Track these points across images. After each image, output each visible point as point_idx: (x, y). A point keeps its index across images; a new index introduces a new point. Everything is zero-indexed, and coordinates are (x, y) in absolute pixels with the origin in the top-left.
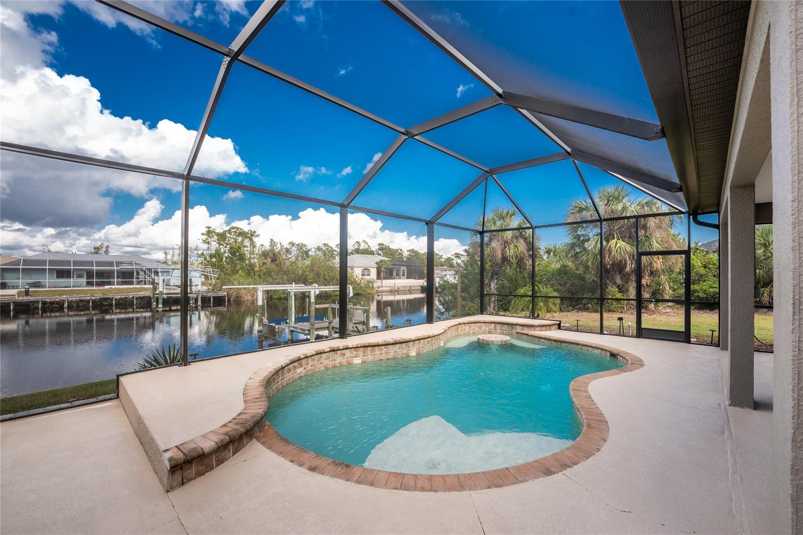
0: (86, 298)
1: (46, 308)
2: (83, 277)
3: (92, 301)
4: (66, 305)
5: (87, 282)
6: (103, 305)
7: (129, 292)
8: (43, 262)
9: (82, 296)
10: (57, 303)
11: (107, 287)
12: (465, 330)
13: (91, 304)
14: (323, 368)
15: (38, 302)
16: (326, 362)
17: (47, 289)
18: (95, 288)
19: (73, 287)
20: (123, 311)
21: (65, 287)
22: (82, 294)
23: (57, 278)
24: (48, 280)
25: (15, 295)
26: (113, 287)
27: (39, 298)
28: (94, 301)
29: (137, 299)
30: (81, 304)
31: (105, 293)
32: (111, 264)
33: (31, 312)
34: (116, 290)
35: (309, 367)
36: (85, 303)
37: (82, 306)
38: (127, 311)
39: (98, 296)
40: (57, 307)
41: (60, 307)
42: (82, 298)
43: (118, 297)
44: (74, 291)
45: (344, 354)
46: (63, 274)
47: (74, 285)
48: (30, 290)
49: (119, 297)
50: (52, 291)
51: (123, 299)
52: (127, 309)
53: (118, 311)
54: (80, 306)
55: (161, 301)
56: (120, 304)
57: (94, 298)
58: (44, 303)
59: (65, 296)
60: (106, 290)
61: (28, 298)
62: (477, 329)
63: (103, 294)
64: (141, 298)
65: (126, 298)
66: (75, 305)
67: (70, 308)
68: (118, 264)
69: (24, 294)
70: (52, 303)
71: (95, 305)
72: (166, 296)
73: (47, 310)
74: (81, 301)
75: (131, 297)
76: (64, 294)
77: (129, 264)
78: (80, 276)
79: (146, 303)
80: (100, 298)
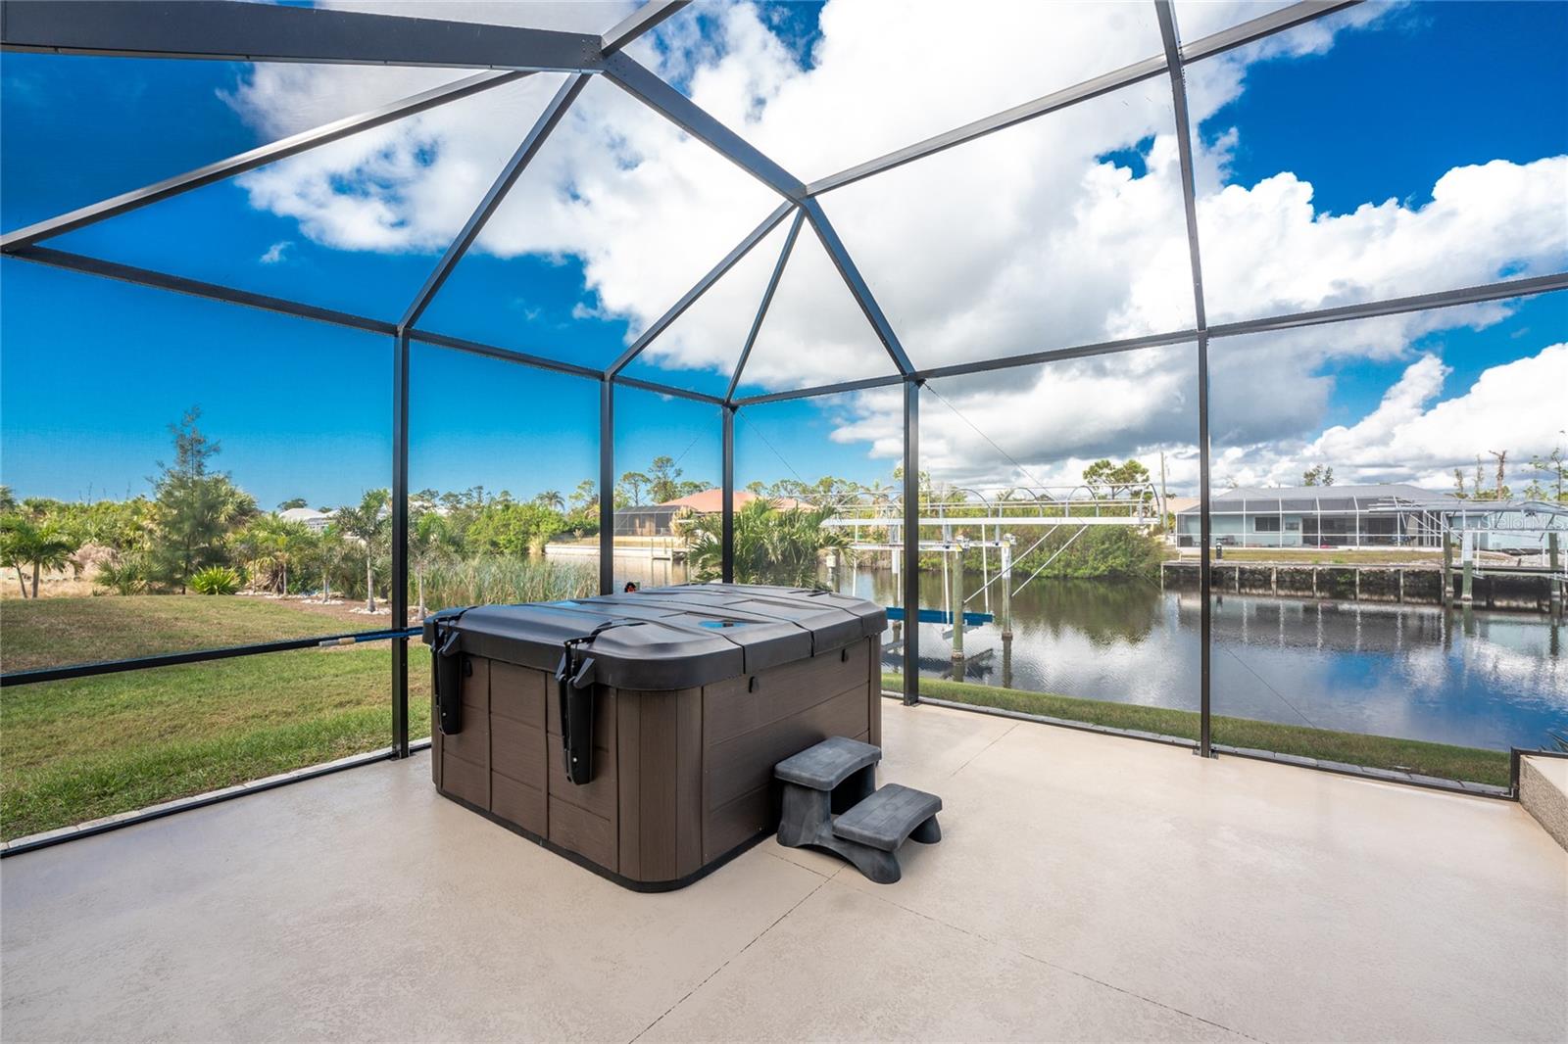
0: (1303, 567)
1: (1246, 580)
2: (1297, 529)
3: (1317, 574)
4: (1274, 577)
5: (1304, 537)
6: (1337, 583)
7: (1388, 561)
8: (1238, 505)
9: (1299, 563)
10: (1261, 572)
11: (1341, 548)
13: (1315, 578)
15: (1234, 569)
17: (1245, 548)
18: (1319, 549)
19: (1283, 546)
20: (1376, 598)
21: (1270, 546)
22: (1299, 559)
23: (1257, 530)
24: (1246, 533)
26: (1354, 548)
27: (1235, 563)
28: (1319, 574)
29: (1407, 575)
30: (1298, 578)
31: (1339, 559)
32: (1348, 503)
33: (1224, 584)
34: (1358, 554)
36: (1304, 576)
37: (1299, 582)
38: (1385, 598)
39: (1328, 565)
40: (1260, 580)
41: (1265, 580)
42: (1298, 568)
43: (1365, 569)
44: (1286, 553)
46: (1268, 523)
47: (1286, 543)
48: (1223, 549)
49: (1367, 569)
50: (1252, 552)
51: (1374, 573)
52: (1383, 594)
53: (1365, 596)
54: (1296, 581)
55: (1467, 584)
56: (1370, 583)
57: (1320, 568)
58: (1242, 571)
59: (1271, 562)
60: (1340, 554)
61: (1221, 561)
63: (1336, 562)
64: (1414, 574)
65: (1383, 572)
66: (1287, 579)
67: (1280, 583)
68: (1364, 503)
69: (1215, 556)
70: (1253, 572)
71: (1322, 582)
72: (1483, 573)
73: (1246, 583)
74: (1297, 571)
75: (1392, 570)
76: (1270, 559)
77: (1385, 502)
78: (1292, 527)
79: (1427, 586)
80: (1331, 569)
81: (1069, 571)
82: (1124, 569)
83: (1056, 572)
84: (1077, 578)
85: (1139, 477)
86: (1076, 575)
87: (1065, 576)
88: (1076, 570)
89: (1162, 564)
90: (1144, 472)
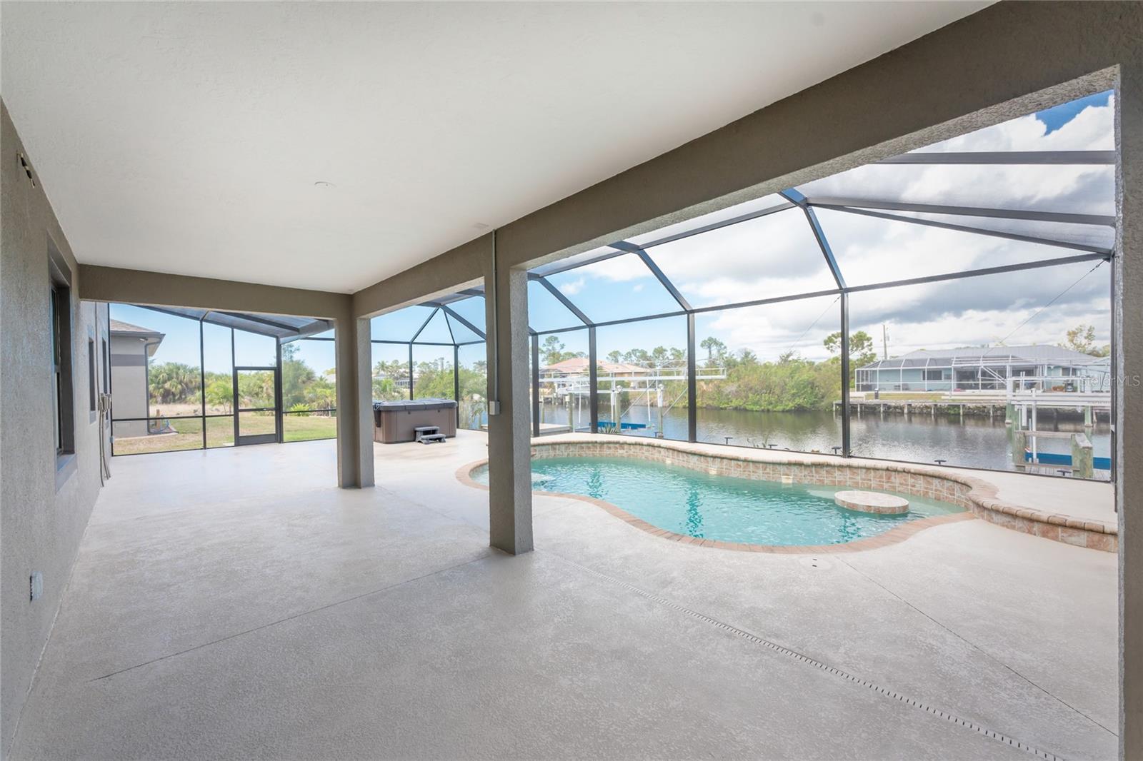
3: (935, 408)
4: (906, 411)
6: (949, 414)
12: (914, 486)
13: (932, 411)
14: (643, 458)
16: (646, 454)
19: (932, 390)
25: (862, 398)
27: (886, 402)
28: (938, 408)
29: (995, 408)
35: (631, 452)
40: (898, 412)
41: (900, 413)
45: (660, 452)
46: (935, 375)
47: (930, 388)
48: (879, 392)
49: (974, 405)
50: (907, 394)
51: (978, 408)
56: (972, 414)
59: (912, 401)
62: (945, 493)
63: (957, 400)
64: (998, 408)
66: (917, 412)
67: (911, 414)
68: (959, 360)
69: (874, 397)
70: (896, 408)
73: (889, 414)
76: (913, 399)
78: (948, 377)
81: (770, 407)
82: (808, 406)
83: (763, 408)
84: (775, 411)
85: (866, 343)
86: (775, 409)
87: (768, 411)
88: (776, 407)
89: (834, 403)
90: (869, 339)
